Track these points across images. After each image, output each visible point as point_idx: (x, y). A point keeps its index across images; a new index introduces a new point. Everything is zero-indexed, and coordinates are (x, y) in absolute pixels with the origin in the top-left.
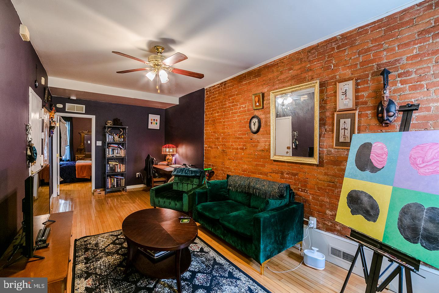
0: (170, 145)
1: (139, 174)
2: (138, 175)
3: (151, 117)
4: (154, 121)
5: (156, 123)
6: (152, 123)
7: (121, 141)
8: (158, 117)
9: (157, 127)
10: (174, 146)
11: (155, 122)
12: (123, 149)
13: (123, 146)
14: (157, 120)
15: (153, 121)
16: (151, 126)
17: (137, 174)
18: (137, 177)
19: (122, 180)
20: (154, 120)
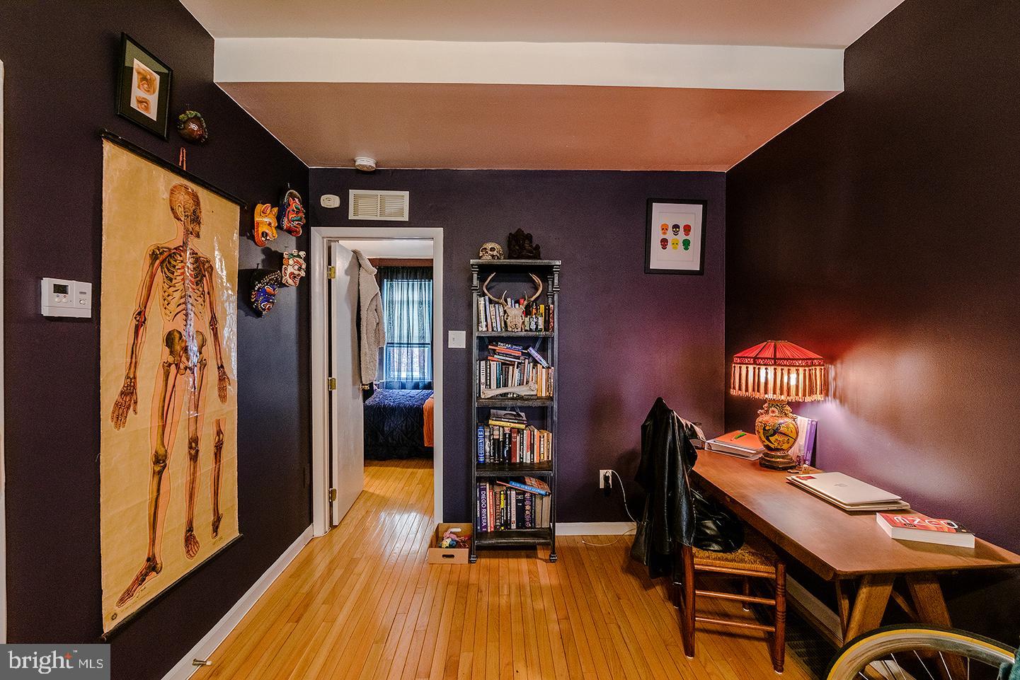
0: (787, 349)
1: (609, 473)
2: (606, 478)
3: (663, 215)
4: (676, 233)
5: (686, 244)
6: (664, 243)
7: (533, 327)
8: (692, 215)
9: (690, 260)
10: (813, 355)
11: (682, 236)
12: (545, 364)
13: (543, 351)
14: (687, 229)
15: (670, 235)
16: (661, 259)
17: (602, 472)
18: (602, 486)
19: (538, 501)
20: (676, 227)
